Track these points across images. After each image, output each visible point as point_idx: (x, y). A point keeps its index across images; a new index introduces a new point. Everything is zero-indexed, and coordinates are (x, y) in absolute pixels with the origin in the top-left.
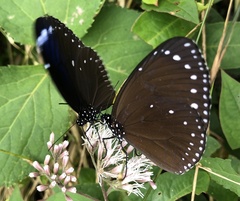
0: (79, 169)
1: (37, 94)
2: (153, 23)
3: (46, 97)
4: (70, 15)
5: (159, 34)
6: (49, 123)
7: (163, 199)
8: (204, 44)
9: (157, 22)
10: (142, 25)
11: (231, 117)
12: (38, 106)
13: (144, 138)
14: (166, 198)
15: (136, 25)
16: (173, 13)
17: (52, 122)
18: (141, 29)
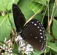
0: (14, 44)
1: (2, 24)
2: (34, 4)
3: (5, 25)
4: (11, 2)
5: (35, 8)
6: (5, 32)
7: (37, 54)
8: (48, 10)
9: (35, 4)
10: (31, 5)
11: (56, 31)
12: (2, 28)
13: (30, 42)
14: (38, 54)
15: (29, 5)
16: (39, 2)
17: (6, 32)
18: (30, 7)
